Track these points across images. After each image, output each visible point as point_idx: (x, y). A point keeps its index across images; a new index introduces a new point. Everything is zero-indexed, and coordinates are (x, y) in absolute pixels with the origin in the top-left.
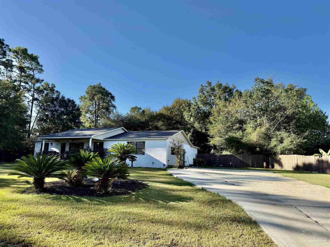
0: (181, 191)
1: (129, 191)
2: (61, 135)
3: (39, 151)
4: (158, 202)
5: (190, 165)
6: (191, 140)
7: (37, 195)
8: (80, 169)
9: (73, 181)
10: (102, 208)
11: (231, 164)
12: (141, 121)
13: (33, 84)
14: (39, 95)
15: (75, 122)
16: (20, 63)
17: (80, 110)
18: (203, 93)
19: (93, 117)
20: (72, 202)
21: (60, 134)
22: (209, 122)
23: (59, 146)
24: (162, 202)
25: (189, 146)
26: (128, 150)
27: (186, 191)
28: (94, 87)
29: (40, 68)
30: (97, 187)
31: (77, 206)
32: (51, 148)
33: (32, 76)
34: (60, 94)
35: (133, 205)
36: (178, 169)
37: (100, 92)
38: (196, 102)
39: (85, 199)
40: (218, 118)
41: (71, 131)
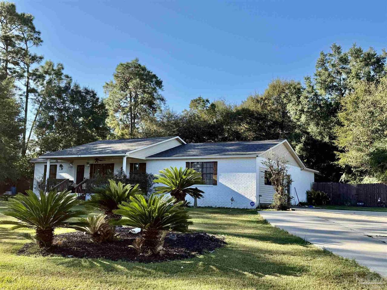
0: (284, 253)
1: (193, 253)
2: (75, 152)
3: (41, 179)
4: (244, 274)
5: (300, 203)
6: (301, 157)
7: (42, 257)
8: (109, 212)
9: (99, 233)
10: (149, 282)
11: (379, 200)
12: (210, 124)
13: (27, 64)
14: (37, 83)
15: (97, 128)
16: (5, 30)
17: (105, 107)
18: (325, 68)
19: (127, 118)
20: (99, 272)
21: (74, 150)
22: (336, 123)
23: (74, 171)
24: (250, 275)
25: (299, 168)
26: (188, 179)
27: (293, 254)
28: (128, 67)
29: (36, 37)
30: (139, 245)
31: (107, 279)
32: (61, 174)
33: (24, 51)
34: (71, 80)
35: (201, 279)
36: (278, 210)
37: (136, 74)
38: (310, 86)
39: (119, 267)
40: (354, 114)
41: (93, 144)
